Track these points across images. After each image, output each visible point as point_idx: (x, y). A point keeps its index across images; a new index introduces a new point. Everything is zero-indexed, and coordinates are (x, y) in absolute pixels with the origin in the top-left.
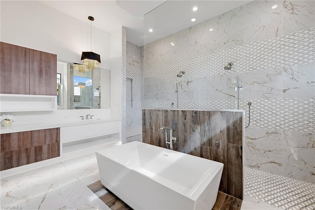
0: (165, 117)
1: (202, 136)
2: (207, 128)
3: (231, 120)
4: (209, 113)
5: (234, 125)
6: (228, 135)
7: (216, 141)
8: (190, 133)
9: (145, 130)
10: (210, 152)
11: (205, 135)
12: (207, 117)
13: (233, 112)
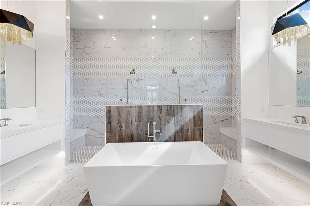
0: (139, 113)
1: (175, 125)
2: (179, 119)
3: (196, 111)
4: (181, 107)
5: (198, 114)
6: (194, 122)
7: (186, 127)
8: (165, 124)
9: (111, 129)
10: (182, 137)
11: (178, 125)
12: (179, 110)
13: (197, 105)
